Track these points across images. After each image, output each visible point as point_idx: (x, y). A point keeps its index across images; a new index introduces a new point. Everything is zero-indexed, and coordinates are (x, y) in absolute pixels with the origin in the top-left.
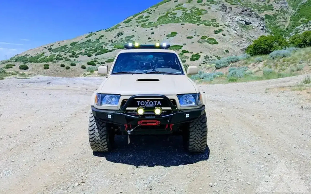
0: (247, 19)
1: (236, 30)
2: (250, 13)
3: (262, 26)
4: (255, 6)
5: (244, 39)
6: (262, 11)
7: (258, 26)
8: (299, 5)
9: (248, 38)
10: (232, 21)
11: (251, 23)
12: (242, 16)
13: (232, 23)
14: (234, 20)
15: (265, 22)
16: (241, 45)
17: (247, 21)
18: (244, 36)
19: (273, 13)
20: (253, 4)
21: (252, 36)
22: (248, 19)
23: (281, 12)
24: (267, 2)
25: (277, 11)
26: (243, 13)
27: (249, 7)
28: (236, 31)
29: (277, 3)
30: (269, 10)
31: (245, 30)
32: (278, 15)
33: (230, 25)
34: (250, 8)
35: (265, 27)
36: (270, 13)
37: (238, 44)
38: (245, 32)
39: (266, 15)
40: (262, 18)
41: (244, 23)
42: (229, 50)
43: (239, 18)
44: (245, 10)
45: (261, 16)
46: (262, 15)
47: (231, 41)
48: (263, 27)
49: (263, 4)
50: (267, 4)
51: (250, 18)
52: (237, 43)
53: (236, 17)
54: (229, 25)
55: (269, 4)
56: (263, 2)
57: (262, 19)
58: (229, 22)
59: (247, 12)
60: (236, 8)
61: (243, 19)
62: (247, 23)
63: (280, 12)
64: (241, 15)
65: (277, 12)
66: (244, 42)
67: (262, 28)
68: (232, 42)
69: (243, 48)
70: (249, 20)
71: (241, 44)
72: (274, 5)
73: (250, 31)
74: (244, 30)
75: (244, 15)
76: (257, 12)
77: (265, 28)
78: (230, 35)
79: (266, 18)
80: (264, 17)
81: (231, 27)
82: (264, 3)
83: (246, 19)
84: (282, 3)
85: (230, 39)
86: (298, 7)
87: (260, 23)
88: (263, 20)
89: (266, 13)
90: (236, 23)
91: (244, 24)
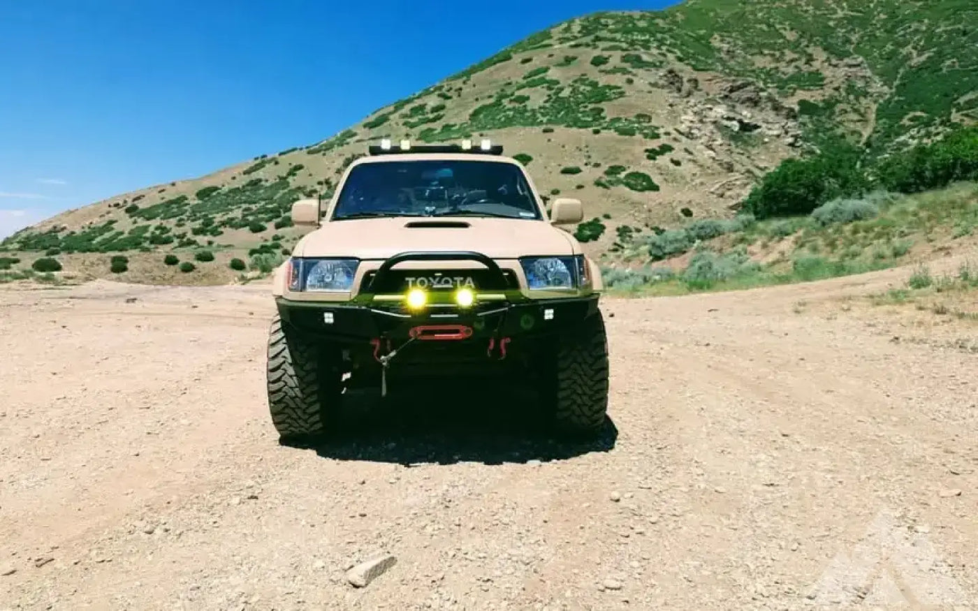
0: (746, 114)
1: (714, 147)
2: (752, 95)
3: (792, 136)
4: (768, 74)
5: (737, 174)
6: (791, 91)
7: (778, 136)
8: (901, 71)
9: (748, 171)
10: (701, 121)
11: (756, 127)
12: (728, 106)
13: (699, 125)
14: (705, 117)
15: (801, 123)
16: (728, 193)
17: (746, 121)
18: (737, 167)
19: (823, 96)
20: (762, 69)
21: (762, 165)
22: (749, 115)
23: (848, 94)
24: (806, 64)
25: (837, 89)
26: (734, 95)
27: (750, 79)
28: (712, 149)
29: (835, 66)
30: (812, 88)
31: (742, 149)
32: (840, 102)
33: (693, 131)
34: (755, 80)
35: (801, 138)
36: (815, 96)
37: (720, 192)
38: (739, 153)
39: (802, 103)
40: (792, 110)
41: (735, 126)
42: (691, 209)
43: (720, 111)
44: (739, 88)
45: (787, 106)
46: (792, 103)
47: (698, 181)
48: (796, 137)
49: (791, 70)
50: (805, 68)
51: (756, 111)
52: (717, 186)
53: (711, 109)
54: (692, 134)
55: (811, 69)
56: (794, 64)
57: (792, 114)
58: (692, 122)
59: (747, 93)
60: (710, 80)
61: (732, 115)
62: (745, 127)
63: (844, 94)
64: (726, 101)
65: (836, 94)
66: (738, 183)
67: (791, 140)
68: (702, 184)
69: (734, 202)
70: (751, 118)
71: (729, 189)
72: (827, 72)
73: (754, 151)
74: (737, 147)
75: (737, 102)
76: (772, 90)
77: (801, 143)
78: (694, 161)
79: (802, 112)
80: (797, 108)
81: (697, 138)
82: (796, 67)
83: (741, 114)
84: (850, 66)
85: (694, 175)
86: (899, 76)
87: (783, 127)
88: (795, 117)
89: (802, 95)
90: (711, 127)
91: (737, 129)
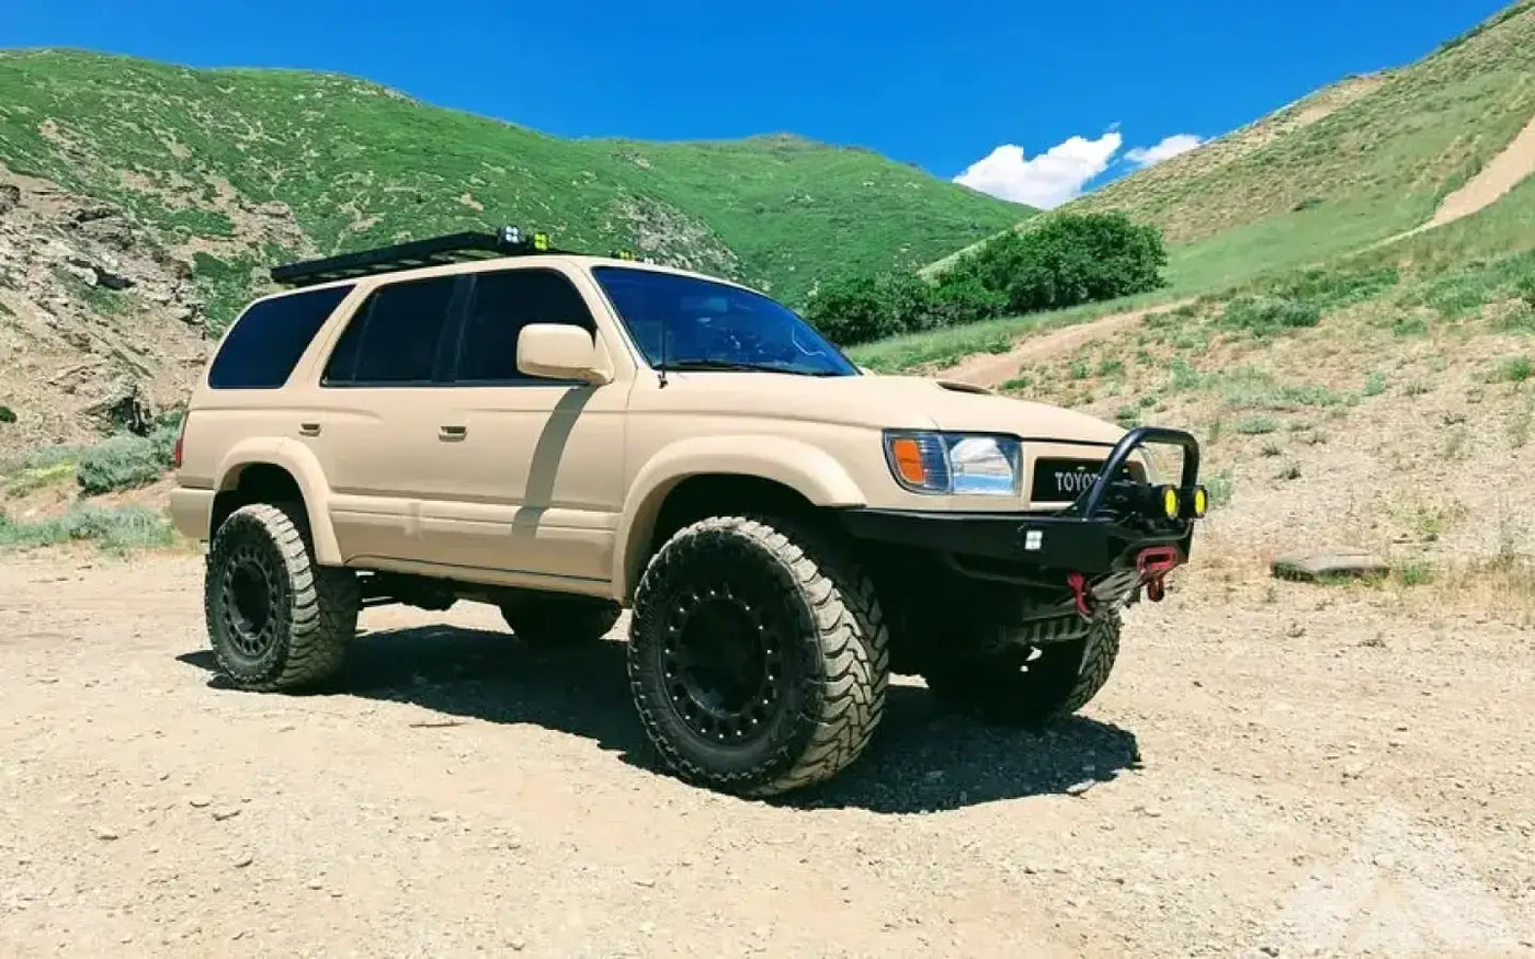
0: (111, 261)
1: (53, 306)
2: (122, 232)
3: (188, 306)
4: (143, 201)
5: (98, 356)
6: (183, 235)
7: (165, 303)
8: (342, 236)
9: (117, 354)
10: (27, 260)
11: (128, 284)
12: (78, 242)
13: (24, 267)
14: (34, 253)
15: (200, 288)
16: (82, 388)
17: (108, 271)
18: (96, 345)
19: (233, 252)
20: (133, 193)
21: (139, 347)
22: (115, 263)
23: (270, 255)
24: (204, 198)
25: (253, 245)
26: (86, 226)
27: (114, 206)
28: (49, 310)
29: (249, 211)
30: (215, 236)
31: (102, 315)
32: (258, 265)
33: (11, 275)
34: (121, 208)
35: (201, 310)
36: (221, 250)
37: (69, 382)
38: (98, 323)
39: (200, 257)
40: (185, 265)
41: (92, 278)
42: (14, 410)
43: (60, 248)
44: (97, 216)
45: (176, 258)
46: (184, 253)
47: (25, 362)
48: (194, 308)
49: (180, 203)
50: (204, 206)
51: (126, 258)
52: (61, 374)
53: (45, 242)
54: (11, 280)
55: (215, 209)
56: (185, 195)
57: (186, 271)
58: (9, 258)
59: (109, 226)
60: (43, 193)
61: (83, 257)
62: (106, 280)
63: (263, 254)
64: (73, 233)
65: (252, 252)
66: (100, 371)
67: (187, 312)
68: (33, 367)
69: (96, 402)
70: (117, 269)
71: (84, 381)
72: (237, 217)
73: (126, 322)
74: (96, 312)
75: (93, 237)
76: (150, 229)
77: (202, 318)
78: (17, 327)
79: (202, 270)
80: (193, 264)
81: (19, 288)
82: (190, 200)
83: (100, 259)
84: (272, 215)
85: (19, 350)
86: (339, 242)
87: (174, 290)
88: (190, 277)
89: (197, 244)
90: (47, 273)
91: (93, 283)
